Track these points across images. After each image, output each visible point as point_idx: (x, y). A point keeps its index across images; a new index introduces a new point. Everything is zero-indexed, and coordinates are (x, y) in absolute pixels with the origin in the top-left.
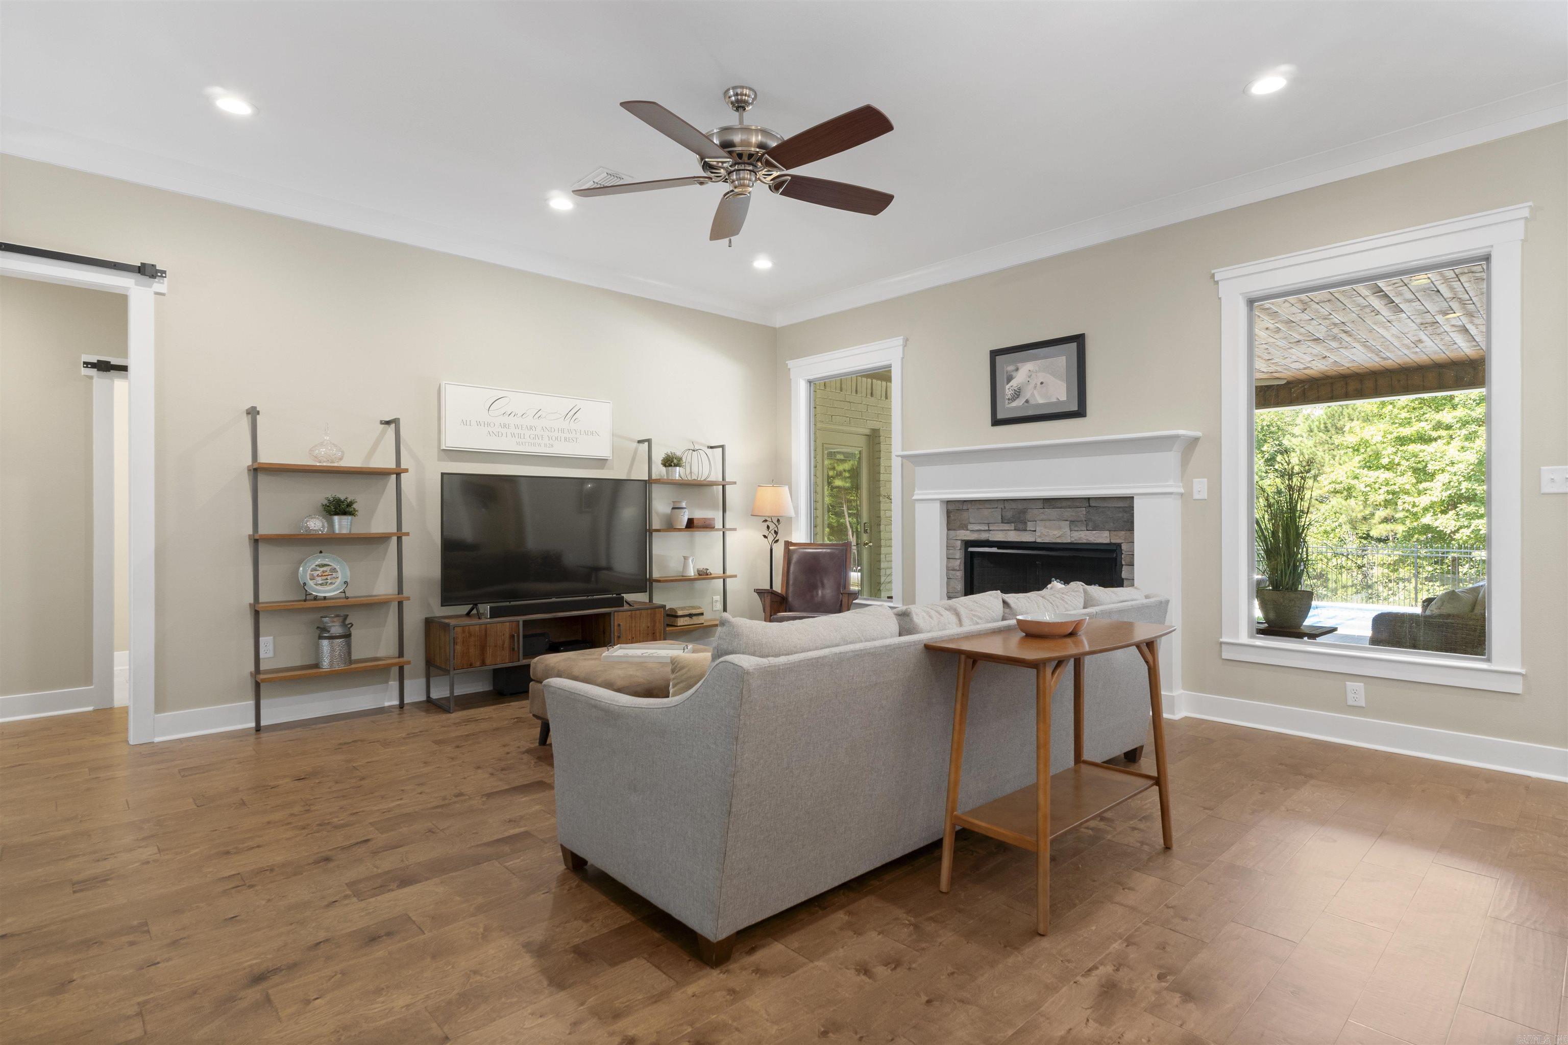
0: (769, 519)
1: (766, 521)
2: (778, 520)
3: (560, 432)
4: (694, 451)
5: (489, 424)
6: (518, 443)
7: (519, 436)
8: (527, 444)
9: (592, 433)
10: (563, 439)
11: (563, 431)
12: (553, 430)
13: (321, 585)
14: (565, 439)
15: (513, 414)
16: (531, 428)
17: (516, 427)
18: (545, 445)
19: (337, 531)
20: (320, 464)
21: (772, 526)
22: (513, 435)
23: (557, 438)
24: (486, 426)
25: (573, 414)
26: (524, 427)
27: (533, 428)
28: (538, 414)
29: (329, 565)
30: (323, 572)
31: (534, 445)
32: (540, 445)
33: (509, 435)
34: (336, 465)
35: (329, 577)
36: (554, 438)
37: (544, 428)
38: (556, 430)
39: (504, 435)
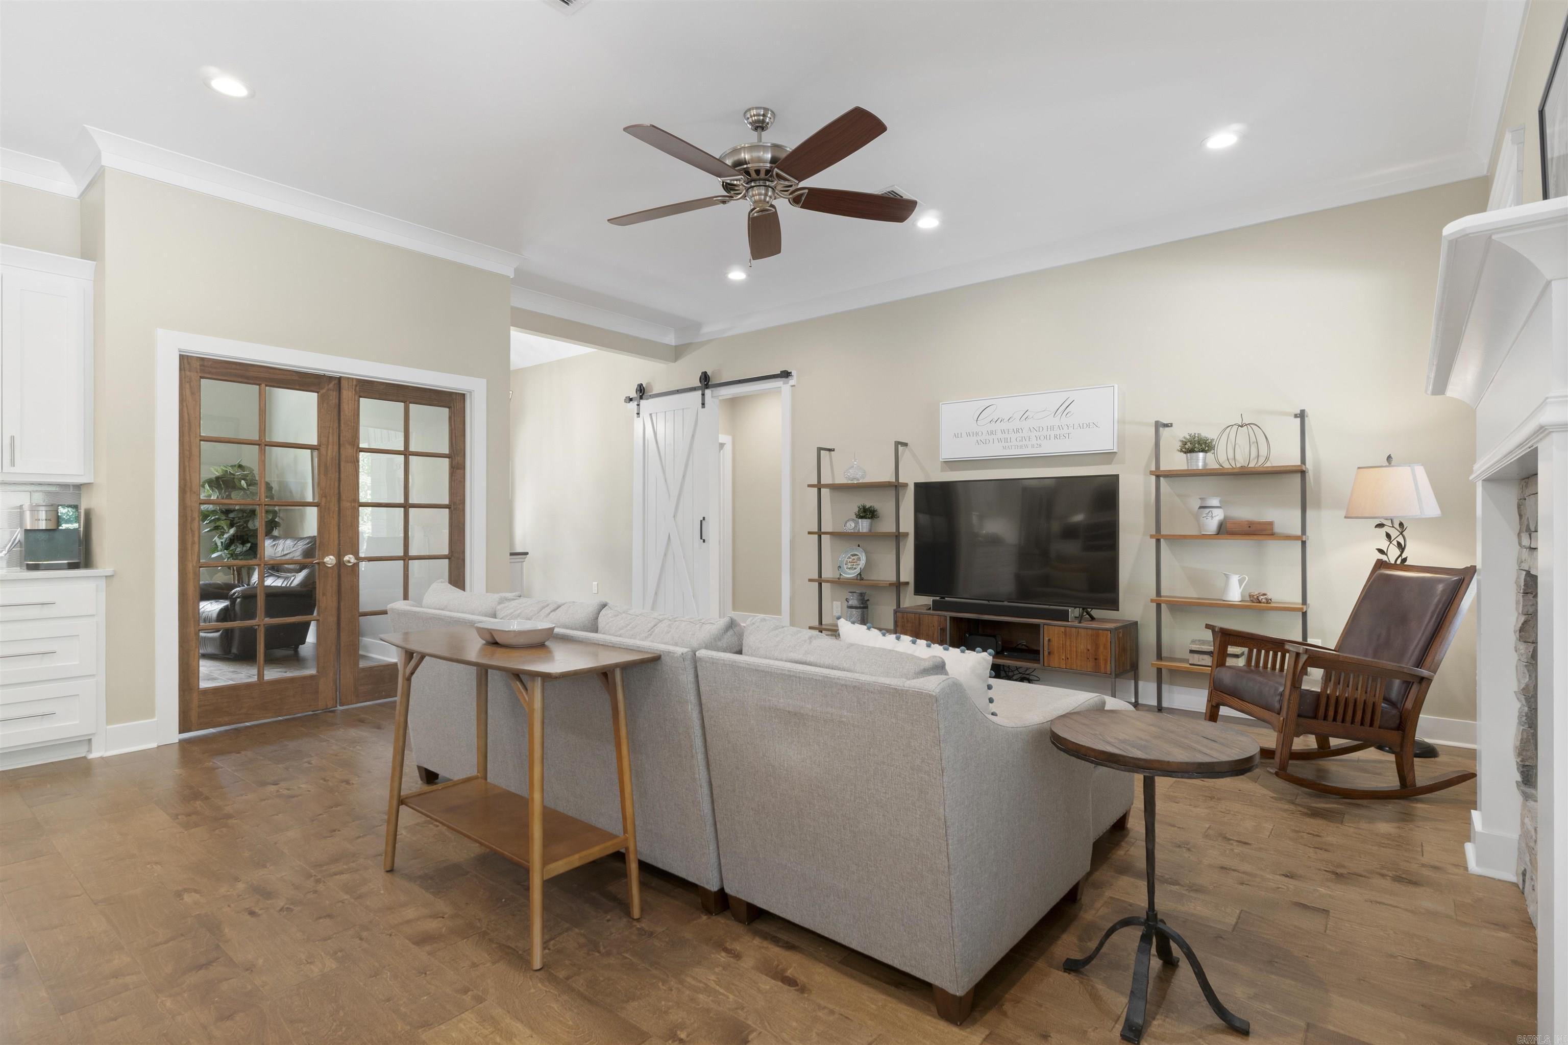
0: (1389, 523)
1: (1380, 526)
2: (1401, 525)
3: (1049, 430)
4: (1242, 427)
5: (977, 434)
6: (1004, 448)
7: (1006, 440)
8: (1013, 447)
9: (1088, 426)
10: (1052, 437)
11: (1052, 428)
12: (1041, 429)
13: (849, 568)
14: (1056, 437)
15: (1000, 420)
16: (1018, 431)
17: (1003, 432)
18: (1033, 446)
19: (861, 531)
20: (852, 482)
21: (1394, 533)
22: (1000, 440)
23: (1045, 437)
24: (975, 435)
25: (1065, 408)
26: (1011, 431)
27: (1020, 431)
28: (1025, 416)
29: (857, 555)
30: (853, 560)
31: (1021, 447)
32: (1027, 446)
33: (996, 441)
34: (861, 481)
35: (855, 564)
36: (1042, 438)
37: (1032, 429)
38: (1045, 428)
39: (991, 441)
